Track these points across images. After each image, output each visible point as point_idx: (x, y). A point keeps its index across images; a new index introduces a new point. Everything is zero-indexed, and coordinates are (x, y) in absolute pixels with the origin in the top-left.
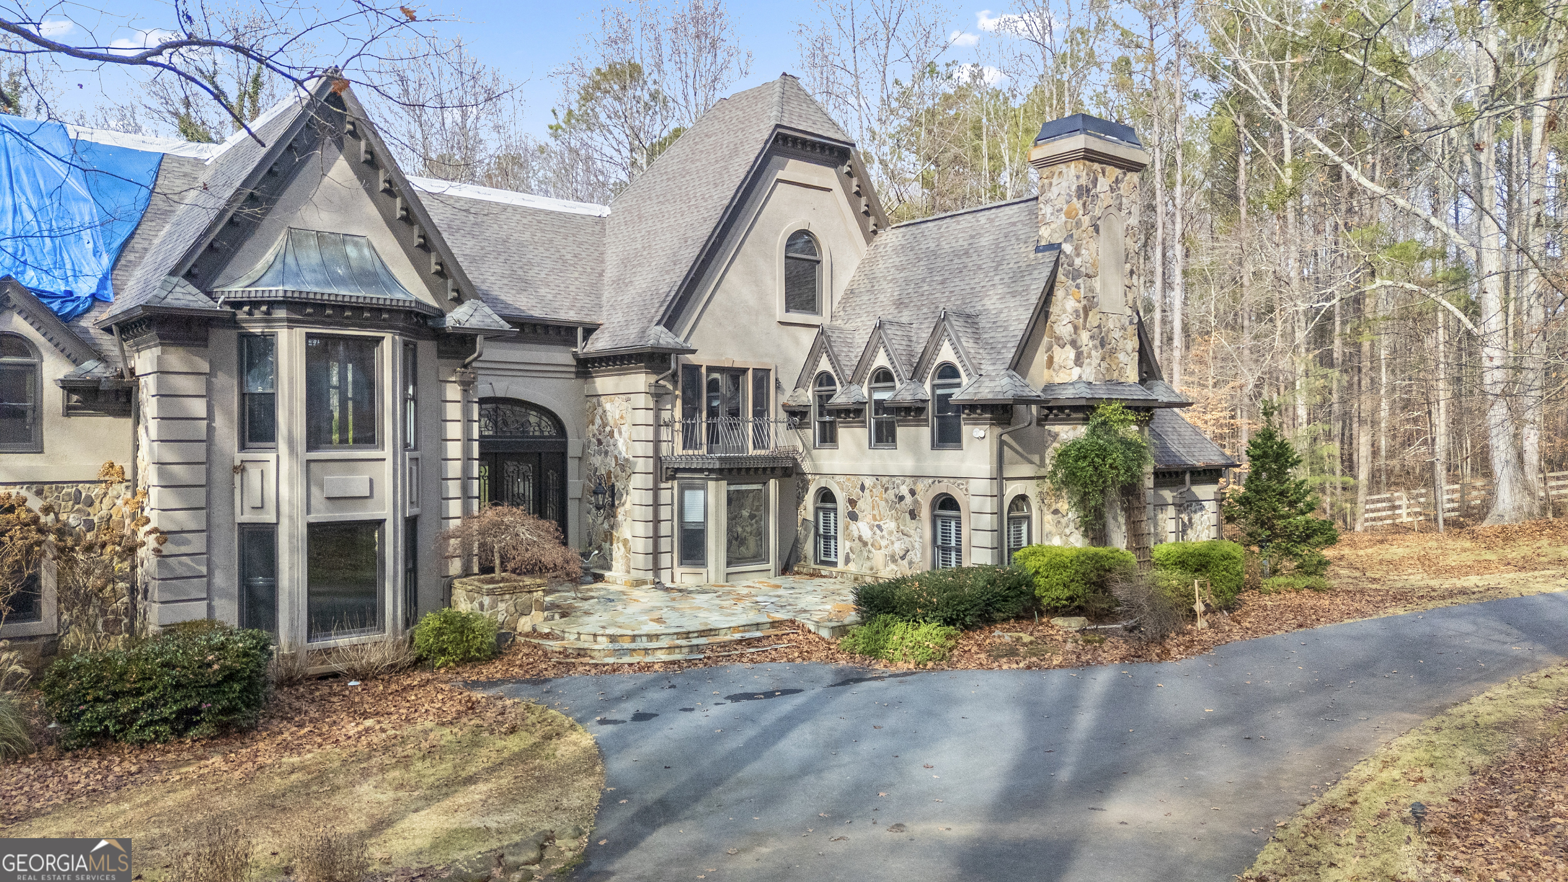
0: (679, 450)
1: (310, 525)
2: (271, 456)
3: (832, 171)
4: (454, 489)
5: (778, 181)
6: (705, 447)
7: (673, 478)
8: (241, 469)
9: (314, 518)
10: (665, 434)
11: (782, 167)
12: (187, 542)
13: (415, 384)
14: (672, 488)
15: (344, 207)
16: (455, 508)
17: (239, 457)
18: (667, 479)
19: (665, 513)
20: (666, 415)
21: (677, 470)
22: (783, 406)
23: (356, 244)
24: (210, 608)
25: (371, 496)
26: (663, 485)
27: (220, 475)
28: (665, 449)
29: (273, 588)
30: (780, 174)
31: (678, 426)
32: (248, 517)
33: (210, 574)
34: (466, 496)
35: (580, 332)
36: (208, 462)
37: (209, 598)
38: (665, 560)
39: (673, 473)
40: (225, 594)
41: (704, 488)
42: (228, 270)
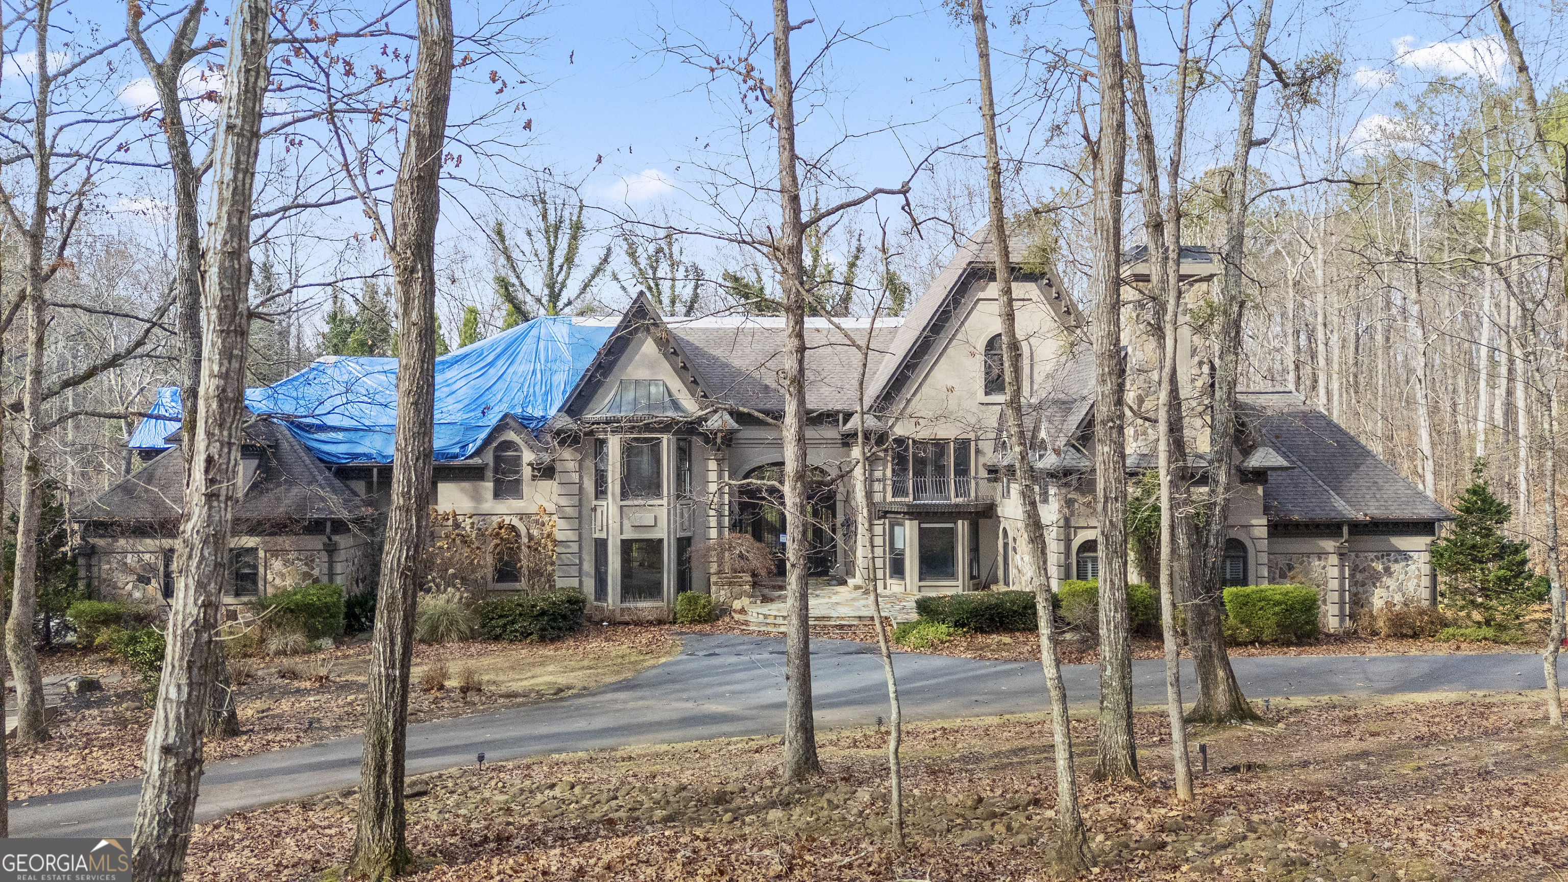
0: (889, 498)
1: (622, 541)
2: (605, 503)
3: (1033, 284)
4: (713, 522)
5: (979, 300)
6: (911, 497)
7: (884, 517)
8: (594, 509)
9: (624, 537)
10: (877, 487)
11: (983, 289)
12: (569, 547)
13: (690, 461)
14: (884, 524)
15: (652, 366)
16: (713, 533)
17: (594, 503)
18: (879, 518)
19: (878, 541)
20: (878, 474)
21: (887, 512)
22: (984, 465)
23: (656, 385)
24: (581, 582)
25: (655, 525)
26: (876, 522)
27: (585, 512)
28: (877, 498)
29: (606, 572)
30: (981, 295)
31: (889, 482)
32: (597, 535)
33: (581, 564)
34: (720, 527)
35: (841, 416)
36: (580, 505)
37: (580, 576)
38: (880, 574)
39: (885, 514)
40: (588, 575)
41: (902, 525)
42: (590, 406)
